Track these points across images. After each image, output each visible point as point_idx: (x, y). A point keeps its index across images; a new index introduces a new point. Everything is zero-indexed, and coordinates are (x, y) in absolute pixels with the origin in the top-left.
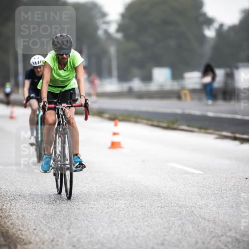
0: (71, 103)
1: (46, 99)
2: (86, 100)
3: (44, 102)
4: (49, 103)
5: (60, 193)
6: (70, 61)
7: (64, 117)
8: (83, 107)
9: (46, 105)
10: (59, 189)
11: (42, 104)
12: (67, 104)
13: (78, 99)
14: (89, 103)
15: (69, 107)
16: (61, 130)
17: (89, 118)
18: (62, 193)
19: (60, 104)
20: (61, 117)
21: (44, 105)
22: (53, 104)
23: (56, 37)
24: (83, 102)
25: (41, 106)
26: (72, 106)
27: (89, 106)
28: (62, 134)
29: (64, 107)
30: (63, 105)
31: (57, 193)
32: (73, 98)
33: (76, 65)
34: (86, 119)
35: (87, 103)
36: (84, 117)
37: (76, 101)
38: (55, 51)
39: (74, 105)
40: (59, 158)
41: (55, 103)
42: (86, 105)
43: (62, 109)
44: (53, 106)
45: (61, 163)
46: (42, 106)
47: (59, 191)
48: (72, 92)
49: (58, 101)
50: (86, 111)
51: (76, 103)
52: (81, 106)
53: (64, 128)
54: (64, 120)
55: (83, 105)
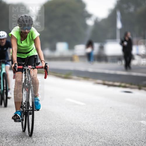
0: (34, 66)
1: (16, 62)
2: (46, 64)
3: (15, 64)
4: (19, 65)
5: (24, 131)
6: (29, 35)
7: (29, 75)
9: (16, 66)
10: (24, 127)
11: (13, 65)
12: (32, 66)
13: (40, 63)
14: (48, 66)
15: (34, 69)
16: (26, 85)
17: (48, 77)
18: (25, 131)
19: (27, 66)
20: (27, 75)
21: (15, 66)
22: (21, 66)
24: (44, 65)
25: (13, 67)
26: (35, 68)
27: (48, 68)
28: (28, 88)
29: (30, 68)
30: (29, 67)
32: (36, 62)
33: (34, 38)
34: (45, 78)
35: (47, 66)
36: (44, 76)
38: (20, 27)
39: (37, 67)
40: (25, 106)
41: (23, 65)
42: (46, 68)
44: (21, 67)
45: (26, 109)
46: (14, 67)
47: (23, 130)
48: (36, 57)
49: (25, 63)
50: (45, 72)
51: (39, 66)
52: (42, 68)
53: (29, 83)
54: (29, 78)
55: (44, 68)
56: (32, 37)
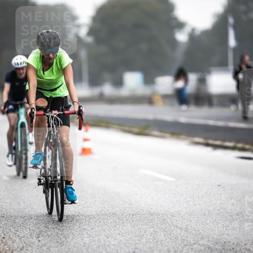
0: (62, 110)
1: (33, 106)
2: (80, 107)
3: (32, 109)
5: (50, 213)
7: (54, 126)
8: (76, 115)
9: (34, 113)
10: (50, 208)
11: (29, 111)
12: (59, 111)
13: (70, 105)
16: (51, 141)
17: (83, 128)
19: (51, 111)
20: (51, 126)
21: (32, 113)
22: (42, 111)
23: (42, 34)
24: (77, 109)
25: (28, 113)
26: (64, 114)
29: (55, 114)
30: (54, 112)
31: (47, 213)
32: (65, 105)
33: (64, 66)
34: (80, 129)
35: (82, 110)
36: (78, 127)
37: (69, 108)
39: (66, 112)
40: (50, 173)
42: (80, 113)
43: (52, 117)
45: (51, 179)
46: (30, 114)
47: (49, 211)
50: (80, 119)
52: (74, 113)
53: (55, 138)
54: (55, 130)
55: (77, 113)
56: (61, 65)
